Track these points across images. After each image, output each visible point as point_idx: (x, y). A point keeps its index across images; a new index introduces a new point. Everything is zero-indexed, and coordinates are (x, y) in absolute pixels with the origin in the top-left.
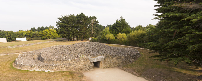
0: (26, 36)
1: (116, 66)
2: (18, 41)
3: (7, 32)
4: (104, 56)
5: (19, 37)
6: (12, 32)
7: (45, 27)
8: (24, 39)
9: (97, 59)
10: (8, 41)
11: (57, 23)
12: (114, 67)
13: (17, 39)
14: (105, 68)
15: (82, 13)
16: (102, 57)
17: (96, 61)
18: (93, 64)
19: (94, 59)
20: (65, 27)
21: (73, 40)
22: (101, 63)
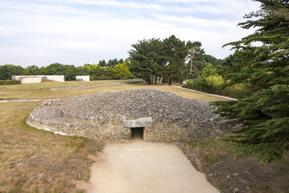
0: (91, 74)
1: (176, 141)
2: (78, 80)
3: (67, 66)
4: (153, 118)
5: (81, 75)
6: (73, 66)
7: (118, 60)
8: (86, 78)
9: (137, 123)
10: (66, 79)
11: (130, 53)
12: (171, 142)
13: (77, 77)
14: (153, 141)
15: (173, 37)
16: (150, 119)
17: (134, 126)
18: (129, 131)
19: (131, 123)
20: (142, 59)
21: (155, 84)
22: (145, 131)
